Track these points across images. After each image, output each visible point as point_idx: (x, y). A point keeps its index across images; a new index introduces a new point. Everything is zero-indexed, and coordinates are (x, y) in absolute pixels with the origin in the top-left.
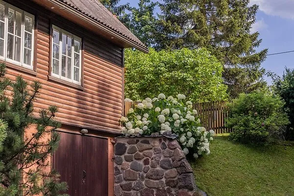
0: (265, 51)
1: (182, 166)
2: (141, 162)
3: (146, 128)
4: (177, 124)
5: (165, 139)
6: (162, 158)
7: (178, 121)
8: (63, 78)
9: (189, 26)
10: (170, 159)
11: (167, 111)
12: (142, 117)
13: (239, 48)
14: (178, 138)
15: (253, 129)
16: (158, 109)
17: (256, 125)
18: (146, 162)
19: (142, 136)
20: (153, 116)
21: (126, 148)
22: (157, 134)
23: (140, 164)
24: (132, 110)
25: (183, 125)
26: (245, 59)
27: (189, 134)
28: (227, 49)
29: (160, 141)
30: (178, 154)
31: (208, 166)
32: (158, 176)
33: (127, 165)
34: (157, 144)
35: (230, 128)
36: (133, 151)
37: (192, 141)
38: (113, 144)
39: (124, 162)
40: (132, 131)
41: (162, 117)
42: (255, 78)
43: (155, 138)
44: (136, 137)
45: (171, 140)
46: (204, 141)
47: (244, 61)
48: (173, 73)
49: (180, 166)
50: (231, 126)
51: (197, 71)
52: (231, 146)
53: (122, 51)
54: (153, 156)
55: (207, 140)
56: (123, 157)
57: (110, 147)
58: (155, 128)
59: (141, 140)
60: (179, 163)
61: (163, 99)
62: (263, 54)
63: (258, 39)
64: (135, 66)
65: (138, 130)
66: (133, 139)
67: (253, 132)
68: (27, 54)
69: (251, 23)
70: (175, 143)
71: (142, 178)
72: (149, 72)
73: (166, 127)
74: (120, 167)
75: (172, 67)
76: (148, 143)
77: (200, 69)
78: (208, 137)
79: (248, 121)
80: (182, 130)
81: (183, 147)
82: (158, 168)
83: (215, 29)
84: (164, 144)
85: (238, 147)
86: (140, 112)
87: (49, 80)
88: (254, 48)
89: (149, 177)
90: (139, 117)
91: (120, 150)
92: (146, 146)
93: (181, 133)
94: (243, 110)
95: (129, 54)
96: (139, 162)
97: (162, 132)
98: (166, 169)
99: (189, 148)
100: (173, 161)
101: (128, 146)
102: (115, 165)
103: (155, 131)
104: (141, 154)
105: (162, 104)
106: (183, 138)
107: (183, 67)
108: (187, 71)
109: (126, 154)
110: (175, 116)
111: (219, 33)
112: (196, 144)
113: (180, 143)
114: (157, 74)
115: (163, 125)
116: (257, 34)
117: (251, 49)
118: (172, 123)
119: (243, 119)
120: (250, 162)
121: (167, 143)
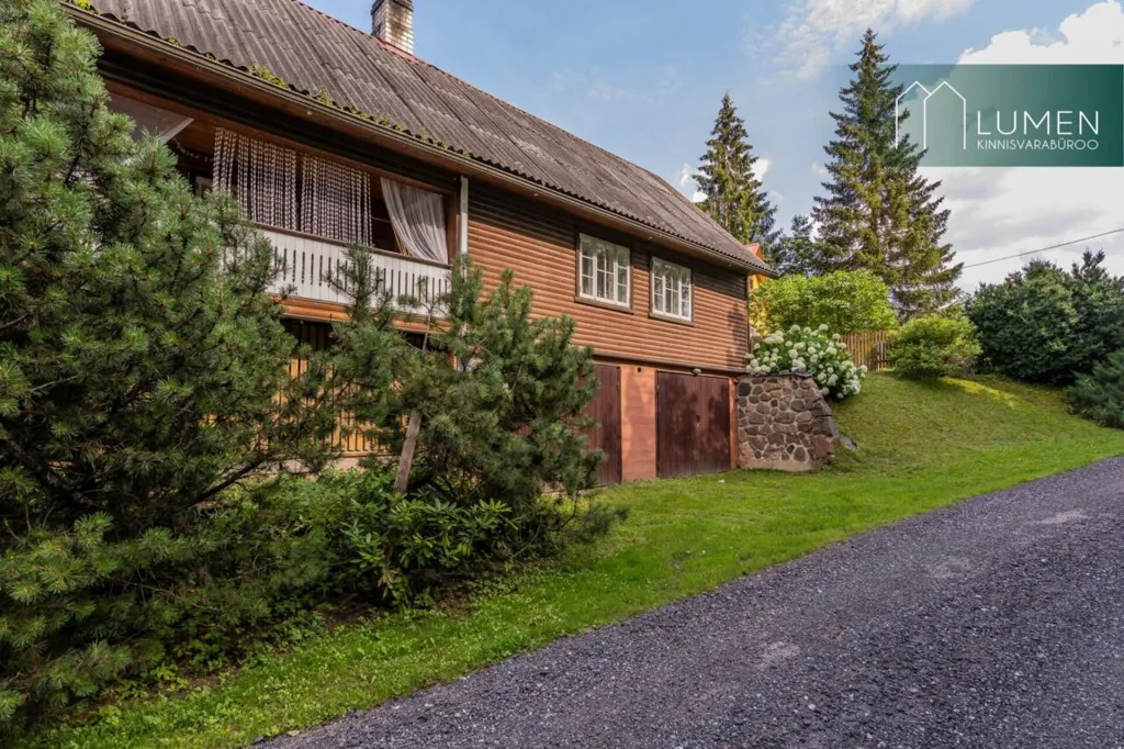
0: (961, 266)
1: (818, 408)
2: (769, 404)
3: (773, 364)
4: (814, 359)
5: (796, 377)
6: (793, 399)
7: (816, 356)
8: (668, 315)
9: (857, 246)
10: (803, 400)
11: (801, 345)
12: (772, 352)
13: (923, 265)
14: (815, 375)
15: (925, 361)
16: (789, 343)
17: (930, 357)
18: (774, 404)
19: (769, 374)
20: (784, 350)
21: (750, 388)
22: (787, 372)
23: (766, 407)
24: (757, 346)
25: (822, 360)
26: (931, 278)
27: (830, 370)
28: (906, 268)
29: (791, 379)
30: (813, 394)
31: (858, 407)
32: (788, 419)
33: (752, 407)
34: (787, 383)
35: (892, 362)
36: (758, 391)
37: (833, 379)
38: (735, 384)
39: (749, 403)
40: (758, 369)
41: (793, 353)
42: (945, 299)
43: (783, 376)
44: (761, 376)
45: (804, 378)
46: (852, 378)
47: (929, 281)
48: (823, 301)
49: (815, 408)
50: (895, 359)
51: (854, 297)
52: (893, 382)
53: (746, 280)
54: (782, 397)
55: (856, 377)
56: (747, 398)
57: (732, 388)
58: (785, 365)
59: (768, 378)
60: (814, 405)
61: (797, 332)
62: (957, 270)
63: (951, 252)
64: (777, 297)
65: (765, 368)
66: (759, 377)
67: (925, 366)
68: (622, 292)
69: (941, 233)
70: (810, 381)
71: (770, 422)
72: (795, 302)
73: (799, 364)
74: (744, 409)
75: (822, 293)
76: (776, 382)
77: (858, 294)
78: (858, 373)
79: (919, 351)
80: (821, 366)
81: (820, 386)
82: (789, 410)
83: (890, 246)
84: (795, 383)
85: (903, 384)
86: (769, 347)
87: (650, 318)
88: (945, 264)
89: (777, 421)
90: (767, 353)
91: (744, 390)
92: (775, 385)
93: (819, 371)
94: (913, 339)
95: (755, 284)
96: (765, 403)
97: (793, 369)
98: (799, 411)
99: (831, 388)
100: (807, 402)
101: (753, 386)
102: (739, 407)
103: (784, 368)
104: (769, 394)
105: (797, 338)
106: (821, 376)
107: (837, 293)
108: (842, 297)
109: (751, 395)
110: (812, 349)
111: (895, 250)
112: (841, 380)
113: (817, 381)
114: (805, 304)
115: (794, 361)
116: (948, 247)
117: (940, 267)
118: (807, 359)
119: (911, 348)
120: (919, 402)
121: (799, 382)
